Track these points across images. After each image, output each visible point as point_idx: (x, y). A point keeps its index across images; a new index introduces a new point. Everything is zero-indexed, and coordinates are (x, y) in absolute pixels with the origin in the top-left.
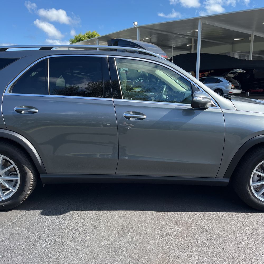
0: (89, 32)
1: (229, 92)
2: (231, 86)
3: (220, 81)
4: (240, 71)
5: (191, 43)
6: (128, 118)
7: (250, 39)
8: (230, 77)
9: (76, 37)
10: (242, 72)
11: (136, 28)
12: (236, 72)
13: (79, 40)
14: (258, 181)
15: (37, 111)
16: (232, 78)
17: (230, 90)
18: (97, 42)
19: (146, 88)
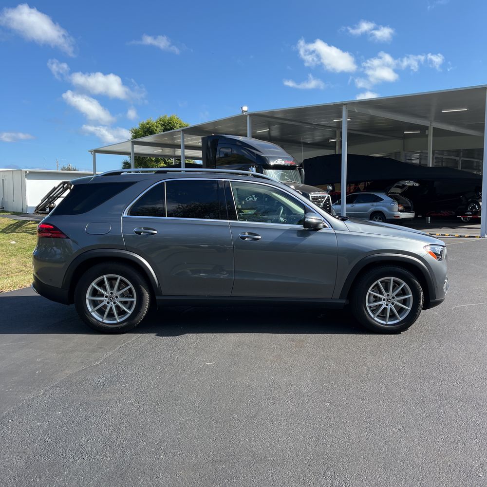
0: (165, 117)
1: (395, 217)
2: (396, 206)
3: (379, 199)
4: (409, 183)
5: (335, 138)
6: (243, 238)
7: (426, 133)
8: (396, 193)
9: (142, 124)
10: (413, 185)
11: (246, 116)
12: (404, 186)
13: (148, 130)
14: (375, 301)
15: (156, 232)
16: (400, 194)
17: (396, 213)
18: (181, 135)
19: (262, 211)
